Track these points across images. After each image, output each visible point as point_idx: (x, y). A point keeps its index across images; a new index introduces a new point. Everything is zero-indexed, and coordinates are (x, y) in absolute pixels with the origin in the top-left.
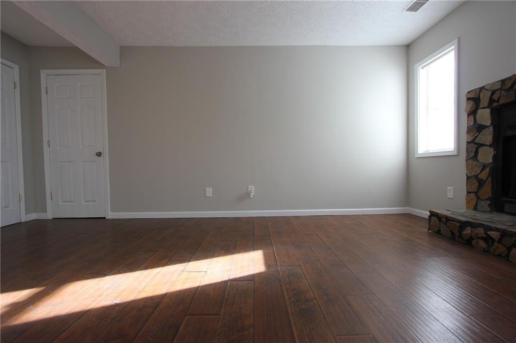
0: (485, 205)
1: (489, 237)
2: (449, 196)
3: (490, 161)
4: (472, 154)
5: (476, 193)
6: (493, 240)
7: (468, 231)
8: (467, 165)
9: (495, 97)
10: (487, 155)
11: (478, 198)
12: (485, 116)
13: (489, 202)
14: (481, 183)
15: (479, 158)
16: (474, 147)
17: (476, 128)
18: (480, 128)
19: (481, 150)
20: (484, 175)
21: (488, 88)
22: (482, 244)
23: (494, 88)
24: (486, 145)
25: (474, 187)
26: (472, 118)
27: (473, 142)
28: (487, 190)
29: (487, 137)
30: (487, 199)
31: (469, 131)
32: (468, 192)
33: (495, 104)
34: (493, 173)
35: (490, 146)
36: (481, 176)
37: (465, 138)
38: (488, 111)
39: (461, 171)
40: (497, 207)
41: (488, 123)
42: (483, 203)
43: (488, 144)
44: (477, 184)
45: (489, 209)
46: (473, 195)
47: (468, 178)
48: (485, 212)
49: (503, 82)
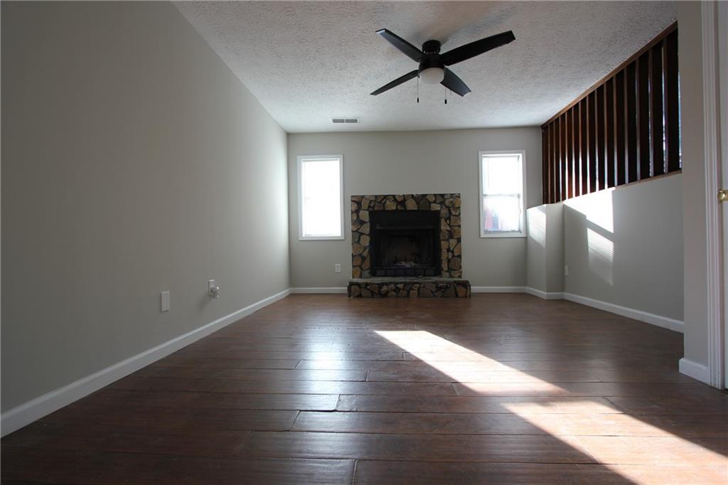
0: (366, 273)
1: (397, 288)
2: (336, 271)
3: (368, 244)
4: (356, 240)
5: (360, 266)
6: (399, 289)
7: (385, 288)
8: (353, 247)
9: (372, 205)
10: (366, 241)
11: (362, 269)
12: (365, 215)
13: (369, 271)
14: (363, 259)
15: (361, 242)
16: (358, 235)
17: (358, 222)
18: (362, 223)
19: (362, 237)
20: (365, 254)
21: (367, 197)
22: (394, 293)
23: (371, 199)
24: (365, 234)
25: (359, 262)
26: (355, 215)
27: (357, 231)
28: (367, 264)
29: (366, 229)
30: (367, 270)
31: (354, 223)
32: (353, 266)
33: (370, 209)
34: (370, 253)
35: (368, 235)
36: (363, 254)
37: (350, 227)
38: (367, 212)
39: (348, 251)
40: (373, 274)
41: (368, 220)
42: (365, 272)
43: (367, 233)
44: (360, 260)
45: (368, 275)
46: (358, 268)
47: (353, 256)
48: (366, 278)
49: (376, 196)
